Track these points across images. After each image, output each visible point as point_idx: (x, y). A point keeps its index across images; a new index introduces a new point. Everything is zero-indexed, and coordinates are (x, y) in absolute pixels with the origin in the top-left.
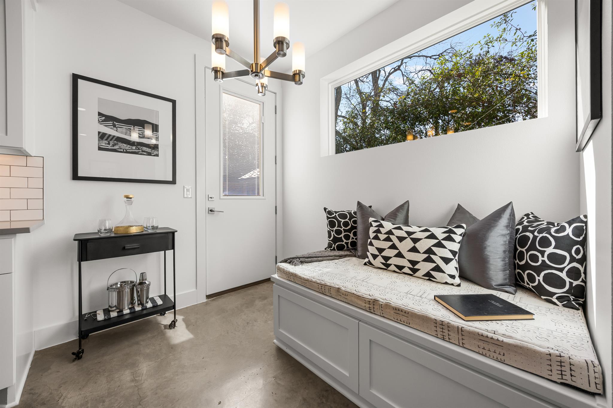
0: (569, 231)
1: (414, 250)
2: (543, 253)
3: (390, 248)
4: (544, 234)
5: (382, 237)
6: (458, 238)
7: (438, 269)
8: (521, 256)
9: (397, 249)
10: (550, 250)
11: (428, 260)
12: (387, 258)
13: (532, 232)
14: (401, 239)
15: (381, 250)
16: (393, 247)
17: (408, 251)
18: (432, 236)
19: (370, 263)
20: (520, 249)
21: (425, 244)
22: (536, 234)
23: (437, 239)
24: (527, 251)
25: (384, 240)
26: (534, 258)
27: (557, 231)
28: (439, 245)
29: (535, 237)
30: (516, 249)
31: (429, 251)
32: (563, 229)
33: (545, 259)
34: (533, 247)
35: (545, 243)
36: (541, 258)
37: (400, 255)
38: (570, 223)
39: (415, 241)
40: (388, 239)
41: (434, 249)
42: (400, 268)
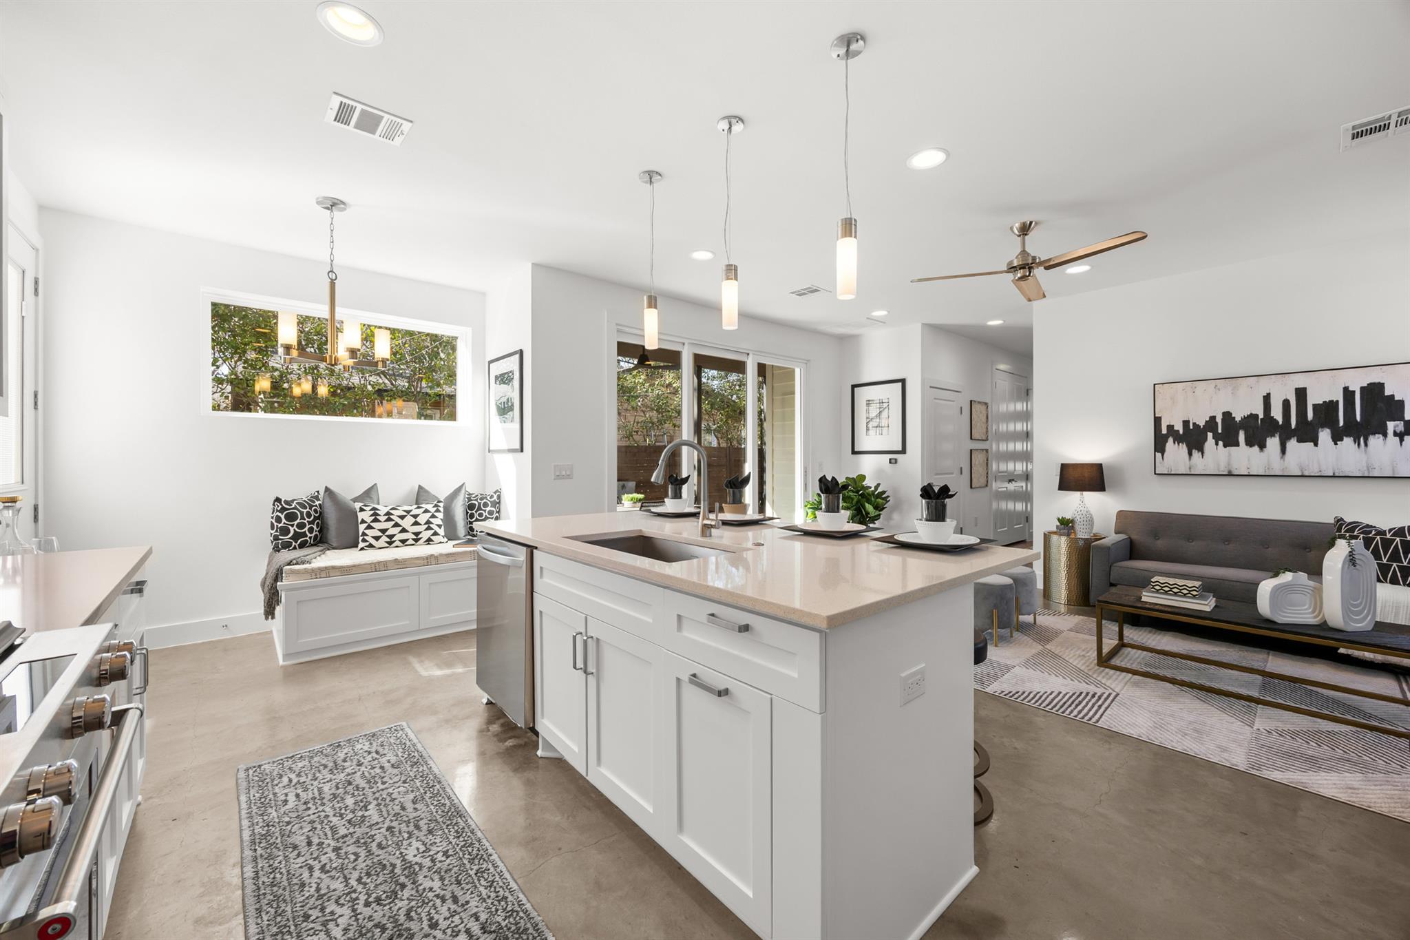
0: (495, 497)
1: (416, 523)
2: (485, 511)
3: (393, 526)
4: (485, 500)
5: (382, 518)
6: (441, 509)
7: (436, 534)
8: (472, 516)
9: (400, 526)
10: (488, 509)
11: (429, 528)
12: (391, 537)
13: (476, 500)
14: (402, 517)
15: (383, 531)
16: (397, 525)
17: (412, 525)
18: (426, 511)
19: (371, 546)
20: (470, 512)
21: (423, 518)
22: (479, 500)
23: (430, 512)
24: (476, 512)
25: (385, 521)
26: (481, 515)
27: (491, 498)
28: (433, 516)
29: (479, 504)
30: (467, 513)
31: (428, 522)
32: (492, 497)
33: (487, 514)
34: (479, 508)
35: (486, 505)
36: (484, 514)
37: (404, 531)
38: (495, 493)
39: (415, 516)
40: (389, 520)
41: (431, 520)
42: (403, 541)
